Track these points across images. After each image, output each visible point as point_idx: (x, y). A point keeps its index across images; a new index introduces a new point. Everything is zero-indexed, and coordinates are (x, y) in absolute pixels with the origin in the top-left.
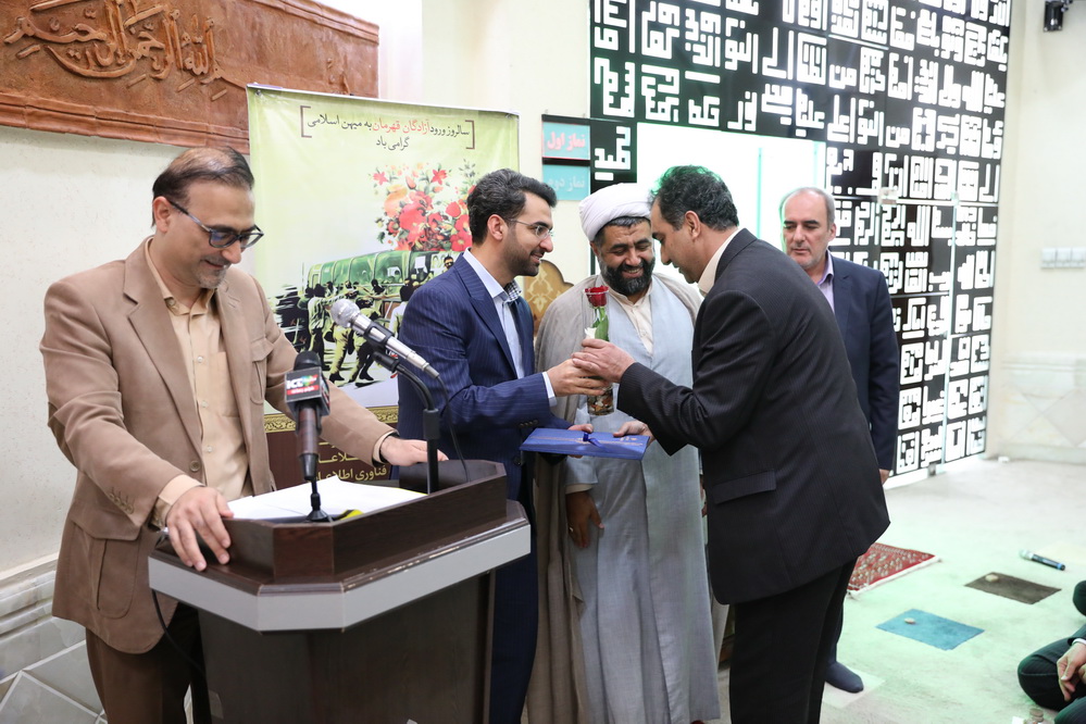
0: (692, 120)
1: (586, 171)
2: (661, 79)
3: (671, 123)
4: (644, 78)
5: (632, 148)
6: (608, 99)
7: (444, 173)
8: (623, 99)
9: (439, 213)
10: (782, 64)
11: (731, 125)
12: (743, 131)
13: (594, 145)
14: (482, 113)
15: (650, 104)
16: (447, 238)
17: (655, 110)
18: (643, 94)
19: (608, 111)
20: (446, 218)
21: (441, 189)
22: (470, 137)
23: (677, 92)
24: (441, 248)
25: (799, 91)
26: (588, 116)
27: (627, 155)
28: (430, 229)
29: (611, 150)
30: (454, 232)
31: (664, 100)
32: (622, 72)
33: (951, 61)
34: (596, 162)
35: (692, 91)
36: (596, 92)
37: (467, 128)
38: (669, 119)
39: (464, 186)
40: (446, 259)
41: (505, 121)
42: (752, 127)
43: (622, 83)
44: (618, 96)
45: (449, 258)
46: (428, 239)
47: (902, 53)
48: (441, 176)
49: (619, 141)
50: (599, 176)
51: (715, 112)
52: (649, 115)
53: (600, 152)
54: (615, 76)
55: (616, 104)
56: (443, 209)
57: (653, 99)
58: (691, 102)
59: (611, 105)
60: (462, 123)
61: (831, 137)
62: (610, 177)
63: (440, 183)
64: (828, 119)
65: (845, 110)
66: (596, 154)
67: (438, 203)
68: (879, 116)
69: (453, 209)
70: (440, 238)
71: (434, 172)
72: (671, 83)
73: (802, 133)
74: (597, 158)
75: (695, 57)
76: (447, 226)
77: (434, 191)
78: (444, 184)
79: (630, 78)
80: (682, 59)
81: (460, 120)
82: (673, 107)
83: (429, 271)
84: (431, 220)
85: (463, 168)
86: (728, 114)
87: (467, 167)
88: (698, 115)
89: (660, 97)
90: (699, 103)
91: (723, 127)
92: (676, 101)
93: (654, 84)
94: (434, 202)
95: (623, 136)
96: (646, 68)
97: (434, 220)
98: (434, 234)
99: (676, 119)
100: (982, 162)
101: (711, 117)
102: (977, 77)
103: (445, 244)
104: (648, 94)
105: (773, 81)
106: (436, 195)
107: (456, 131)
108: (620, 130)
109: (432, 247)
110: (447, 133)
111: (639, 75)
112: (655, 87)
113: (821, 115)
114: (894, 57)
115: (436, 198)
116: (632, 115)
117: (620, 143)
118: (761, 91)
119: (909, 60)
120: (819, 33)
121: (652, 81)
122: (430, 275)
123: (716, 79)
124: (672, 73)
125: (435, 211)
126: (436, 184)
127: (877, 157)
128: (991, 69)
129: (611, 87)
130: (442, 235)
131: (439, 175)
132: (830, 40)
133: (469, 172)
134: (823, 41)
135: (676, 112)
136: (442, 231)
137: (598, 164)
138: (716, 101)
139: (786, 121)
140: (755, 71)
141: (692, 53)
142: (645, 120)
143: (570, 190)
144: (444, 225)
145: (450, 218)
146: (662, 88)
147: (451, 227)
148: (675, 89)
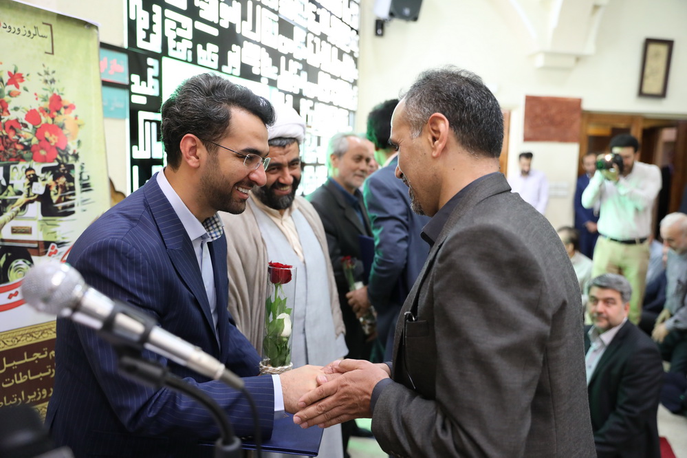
0: (199, 62)
1: (124, 94)
2: (179, 25)
3: (186, 61)
4: (166, 20)
5: (159, 78)
6: (141, 35)
7: (21, 77)
8: (152, 36)
9: (17, 120)
10: (254, 30)
11: (224, 68)
12: (232, 74)
13: (131, 71)
14: (61, 17)
15: (171, 44)
16: (27, 148)
17: (175, 49)
18: (166, 34)
19: (141, 44)
20: (26, 126)
21: (19, 94)
22: (48, 41)
23: (191, 38)
24: (21, 158)
25: (264, 49)
26: (126, 46)
27: (156, 82)
28: (7, 137)
29: (144, 78)
30: (35, 141)
31: (181, 42)
32: (151, 13)
33: (334, 46)
34: (132, 86)
35: (200, 38)
36: (132, 25)
37: (44, 31)
38: (185, 59)
39: (45, 93)
40: (27, 170)
41: (84, 30)
42: (237, 72)
43: (151, 23)
44: (149, 32)
45: (30, 169)
46: (6, 148)
47: (315, 35)
48: (18, 80)
49: (149, 70)
50: (136, 100)
51: (216, 58)
52: (171, 52)
53: (135, 78)
54: (146, 14)
55: (147, 39)
56: (21, 116)
57: (174, 39)
58: (199, 47)
59: (144, 40)
60: (39, 24)
61: (280, 85)
62: (143, 101)
63: (17, 87)
64: (279, 73)
65: (287, 68)
66: (132, 80)
67: (16, 109)
68: (304, 74)
69: (33, 116)
70: (19, 147)
71: (9, 73)
72: (186, 29)
73: (264, 81)
74: (133, 83)
75: (201, 11)
76: (27, 134)
77: (10, 94)
78: (21, 89)
79: (157, 18)
80: (192, 12)
81: (38, 21)
82: (188, 49)
83: (8, 184)
84: (8, 127)
85: (43, 73)
86: (223, 60)
87: (47, 73)
88: (204, 58)
89: (178, 39)
90: (205, 48)
91: (219, 69)
92: (190, 45)
93: (174, 27)
94: (10, 107)
95: (152, 67)
96: (168, 13)
97: (12, 128)
98: (12, 143)
99: (190, 59)
100: (350, 111)
101: (212, 60)
102: (345, 57)
103: (26, 154)
104: (171, 36)
105: (249, 40)
106: (13, 100)
107: (33, 32)
108: (150, 61)
109: (11, 157)
110: (22, 32)
111: (164, 18)
112: (175, 30)
113: (276, 69)
114: (310, 37)
115: (12, 103)
116: (158, 50)
117: (151, 73)
118: (242, 47)
119: (317, 40)
120: (273, 11)
121: (174, 25)
122: (10, 188)
123: (214, 32)
124: (186, 21)
125: (13, 116)
126: (12, 88)
127: (302, 101)
128: (351, 54)
129: (142, 24)
130: (21, 144)
131: (15, 78)
132: (280, 18)
133: (49, 78)
134: (276, 18)
135: (190, 53)
136: (22, 140)
137: (134, 89)
138: (215, 48)
139: (255, 71)
140: (238, 31)
141: (198, 9)
142: (167, 56)
143: (112, 109)
144: (23, 133)
145: (30, 126)
146: (180, 32)
147: (30, 136)
148: (189, 34)
